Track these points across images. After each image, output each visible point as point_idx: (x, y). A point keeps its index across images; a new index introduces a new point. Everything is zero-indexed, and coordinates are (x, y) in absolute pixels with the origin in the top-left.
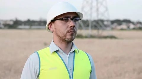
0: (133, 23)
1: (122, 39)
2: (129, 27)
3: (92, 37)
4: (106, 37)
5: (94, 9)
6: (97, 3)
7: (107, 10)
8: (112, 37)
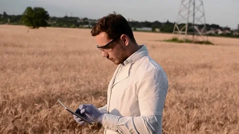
0: (221, 29)
1: (217, 45)
2: (217, 33)
3: (187, 41)
4: (201, 43)
5: (191, 14)
6: (194, 9)
7: (204, 15)
8: (208, 43)
